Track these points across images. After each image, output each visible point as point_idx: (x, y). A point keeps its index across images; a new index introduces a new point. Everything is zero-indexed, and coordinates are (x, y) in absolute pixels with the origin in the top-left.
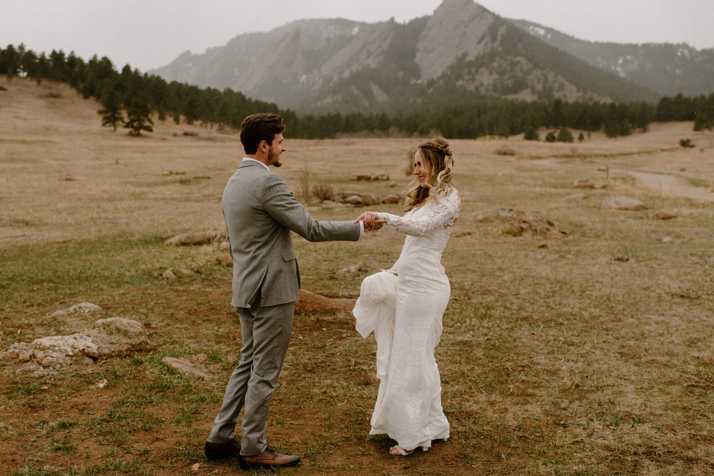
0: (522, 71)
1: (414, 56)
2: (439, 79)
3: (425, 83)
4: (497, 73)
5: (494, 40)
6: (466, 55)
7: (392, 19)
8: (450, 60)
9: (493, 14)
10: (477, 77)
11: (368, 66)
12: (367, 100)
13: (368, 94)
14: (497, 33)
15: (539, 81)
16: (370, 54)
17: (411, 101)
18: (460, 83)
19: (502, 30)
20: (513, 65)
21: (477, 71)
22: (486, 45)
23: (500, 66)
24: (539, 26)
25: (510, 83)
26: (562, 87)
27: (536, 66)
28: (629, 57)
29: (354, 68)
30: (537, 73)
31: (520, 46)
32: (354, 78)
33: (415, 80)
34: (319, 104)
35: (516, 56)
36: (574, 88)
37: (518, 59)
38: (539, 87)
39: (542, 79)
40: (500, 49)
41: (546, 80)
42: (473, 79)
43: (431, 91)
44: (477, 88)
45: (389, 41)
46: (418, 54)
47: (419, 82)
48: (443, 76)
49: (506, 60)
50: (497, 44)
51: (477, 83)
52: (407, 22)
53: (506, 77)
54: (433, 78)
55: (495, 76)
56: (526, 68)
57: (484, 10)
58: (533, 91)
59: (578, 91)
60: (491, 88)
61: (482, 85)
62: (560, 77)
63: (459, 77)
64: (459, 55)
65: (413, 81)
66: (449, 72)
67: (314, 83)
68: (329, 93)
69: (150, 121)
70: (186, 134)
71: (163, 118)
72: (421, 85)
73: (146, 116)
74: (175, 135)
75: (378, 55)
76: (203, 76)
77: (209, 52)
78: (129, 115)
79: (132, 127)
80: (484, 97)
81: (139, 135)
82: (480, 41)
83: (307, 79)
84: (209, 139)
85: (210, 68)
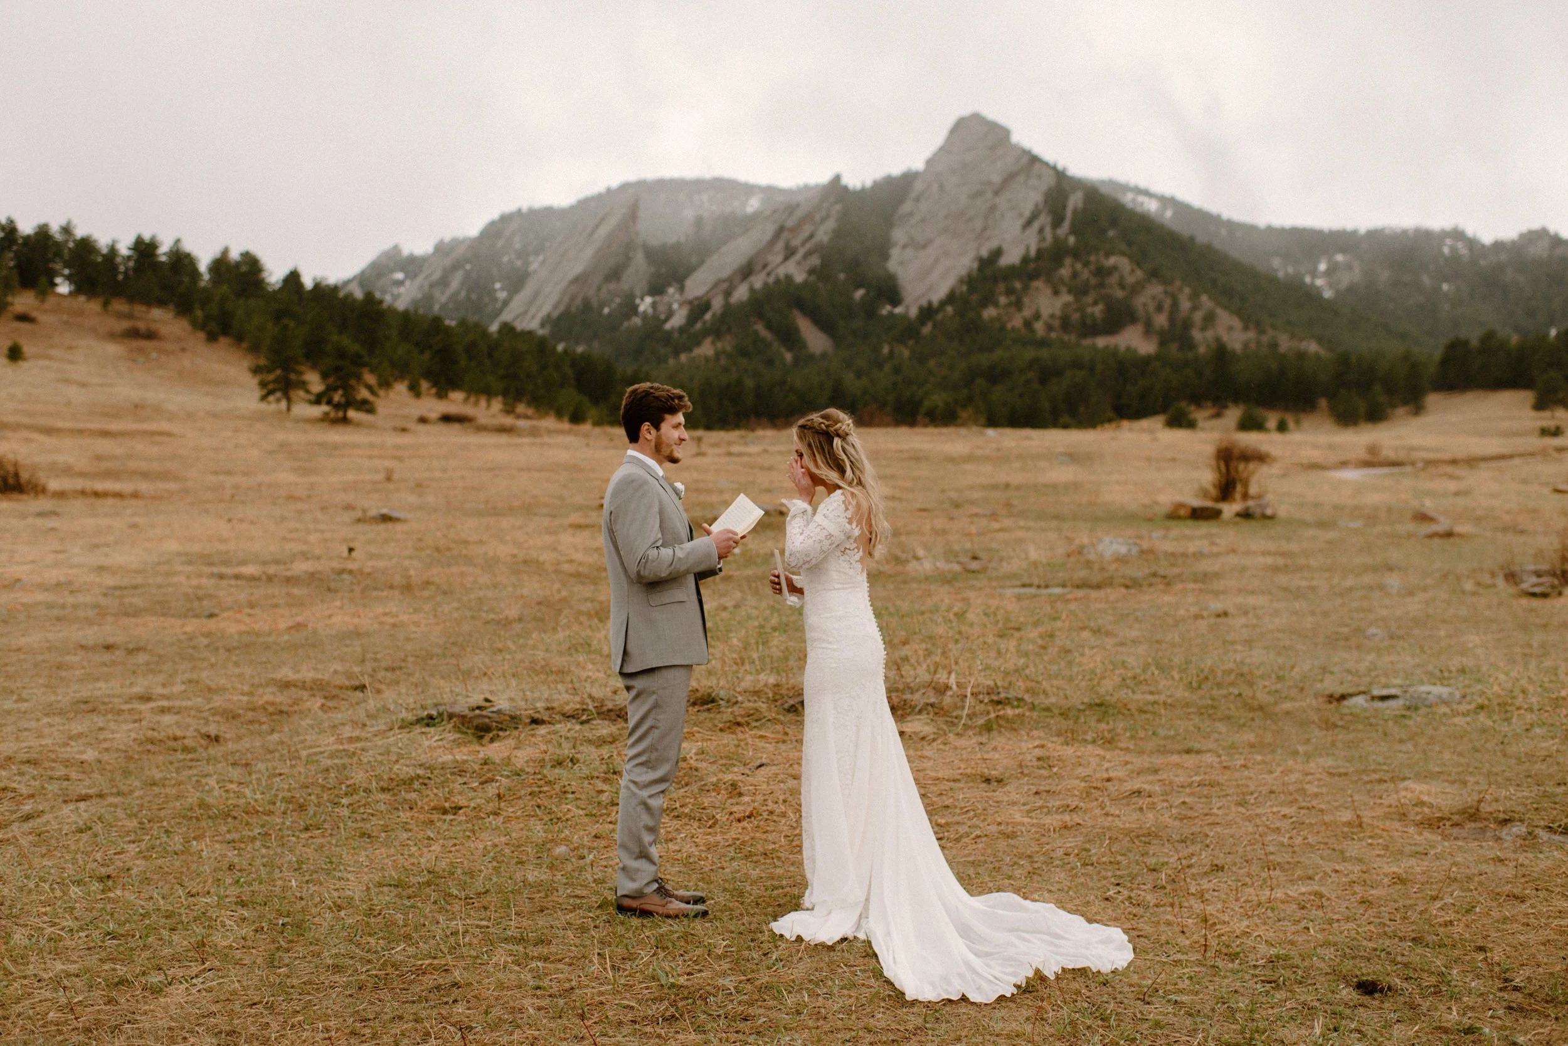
0: (1122, 286)
1: (886, 257)
2: (943, 304)
3: (913, 312)
4: (1069, 292)
5: (1057, 222)
6: (997, 253)
7: (837, 179)
8: (964, 263)
9: (1054, 168)
10: (1026, 300)
11: (789, 278)
12: (790, 349)
13: (790, 338)
14: (1064, 207)
15: (1159, 308)
16: (790, 253)
17: (886, 350)
18: (989, 313)
19: (1075, 201)
20: (1102, 273)
21: (1026, 288)
22: (1041, 231)
23: (1075, 275)
24: (1147, 193)
25: (1098, 310)
26: (1210, 319)
27: (1154, 274)
28: (1339, 258)
29: (758, 281)
30: (1155, 289)
31: (1111, 233)
32: (758, 305)
33: (888, 308)
34: (683, 357)
35: (1107, 255)
36: (1237, 323)
37: (1112, 261)
38: (1161, 320)
39: (1168, 303)
40: (1072, 240)
41: (1175, 304)
42: (1018, 305)
43: (927, 330)
44: (1028, 324)
45: (831, 224)
46: (895, 252)
47: (898, 310)
48: (951, 298)
49: (1086, 264)
50: (1064, 229)
51: (1027, 313)
52: (868, 183)
53: (1090, 299)
54: (930, 303)
55: (1067, 298)
56: (1130, 280)
57: (1034, 159)
58: (1149, 329)
59: (1246, 328)
60: (1057, 323)
61: (1037, 316)
62: (1204, 298)
63: (988, 300)
64: (984, 253)
65: (886, 310)
66: (964, 288)
67: (670, 314)
68: (706, 333)
69: (369, 388)
70: (447, 419)
71: (386, 384)
72: (904, 317)
73: (359, 378)
74: (423, 420)
75: (807, 255)
76: (429, 298)
77: (441, 249)
78: (324, 376)
79: (329, 402)
80: (1043, 343)
81: (345, 421)
82: (1028, 223)
83: (654, 305)
84: (502, 430)
85: (444, 282)
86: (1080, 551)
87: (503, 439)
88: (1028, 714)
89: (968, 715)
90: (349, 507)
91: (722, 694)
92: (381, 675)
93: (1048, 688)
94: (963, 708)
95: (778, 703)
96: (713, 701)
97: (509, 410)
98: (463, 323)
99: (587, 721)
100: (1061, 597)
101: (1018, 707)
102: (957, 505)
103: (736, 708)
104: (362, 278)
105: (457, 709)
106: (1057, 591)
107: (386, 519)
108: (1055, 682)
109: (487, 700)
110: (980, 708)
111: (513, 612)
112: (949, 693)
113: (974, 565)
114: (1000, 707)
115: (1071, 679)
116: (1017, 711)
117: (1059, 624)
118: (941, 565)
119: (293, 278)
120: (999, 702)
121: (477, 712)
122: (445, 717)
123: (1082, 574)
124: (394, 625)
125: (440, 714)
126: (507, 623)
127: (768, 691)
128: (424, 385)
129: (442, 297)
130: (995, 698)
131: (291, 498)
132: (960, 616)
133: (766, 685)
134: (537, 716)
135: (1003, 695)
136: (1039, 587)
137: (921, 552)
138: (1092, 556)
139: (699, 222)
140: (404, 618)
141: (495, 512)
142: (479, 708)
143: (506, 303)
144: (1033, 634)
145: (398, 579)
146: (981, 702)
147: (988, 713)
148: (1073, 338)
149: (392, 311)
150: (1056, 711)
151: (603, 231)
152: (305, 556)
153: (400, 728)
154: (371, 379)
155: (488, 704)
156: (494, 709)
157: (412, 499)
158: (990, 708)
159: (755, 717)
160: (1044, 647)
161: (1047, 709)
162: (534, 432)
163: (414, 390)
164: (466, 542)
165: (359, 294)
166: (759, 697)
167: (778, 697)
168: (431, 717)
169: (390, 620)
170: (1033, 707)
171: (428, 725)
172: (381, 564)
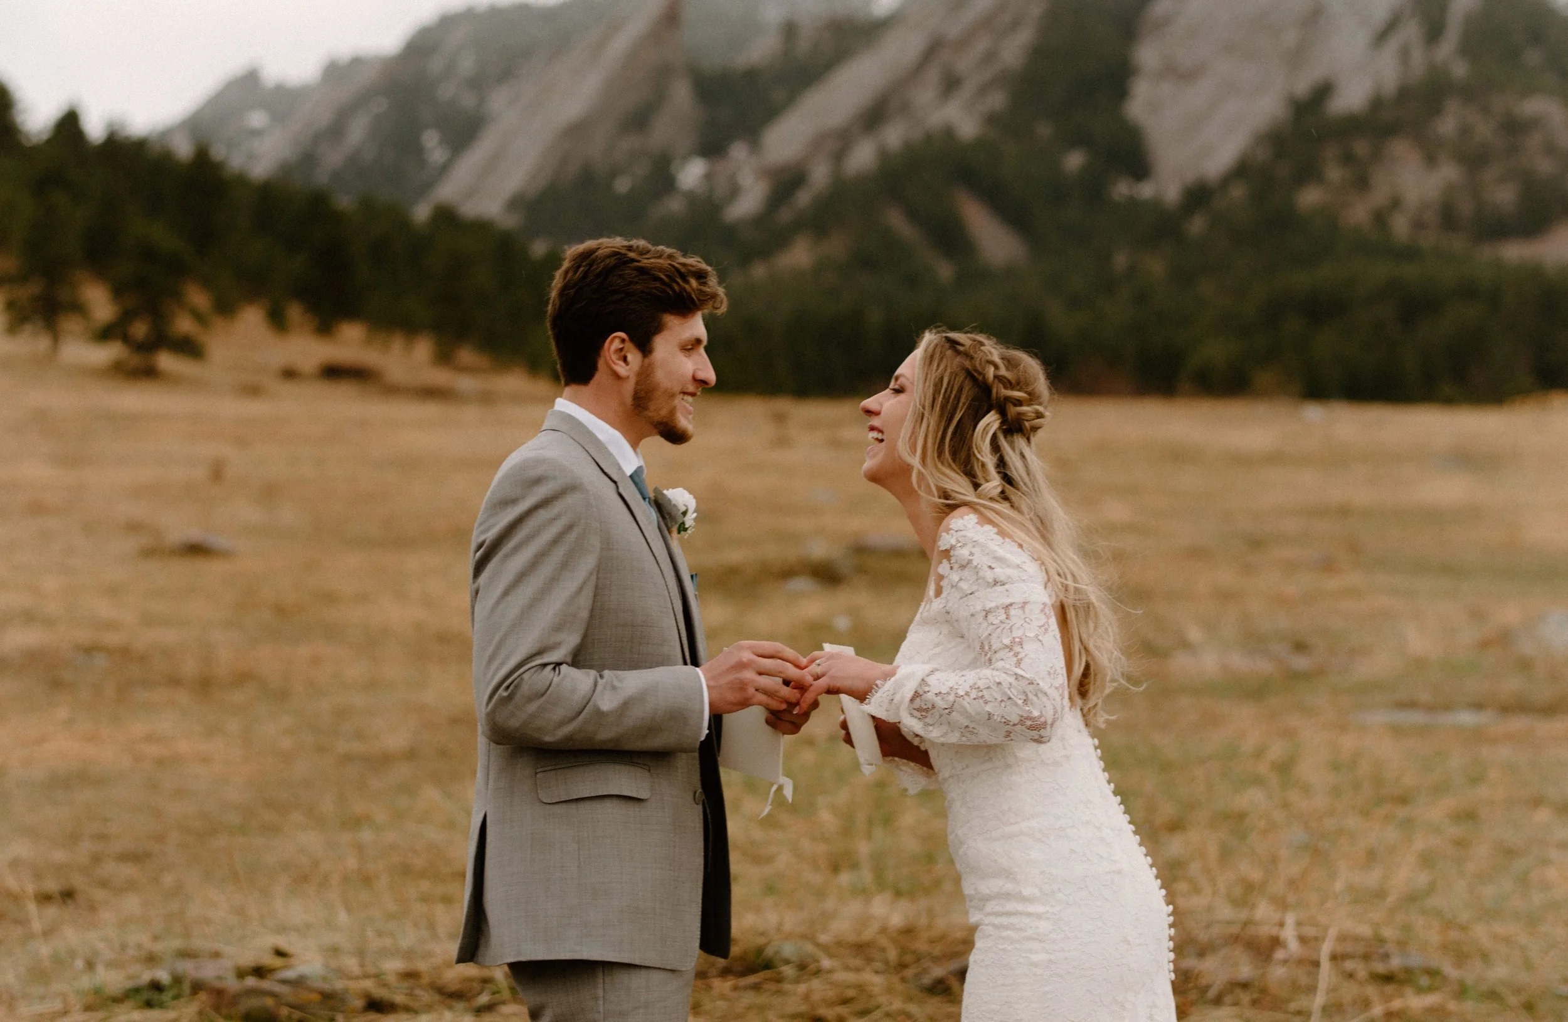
0: (1551, 152)
2: (1226, 179)
3: (1172, 194)
4: (1455, 161)
5: (1433, 35)
6: (1325, 91)
8: (1262, 109)
11: (948, 133)
12: (949, 258)
13: (949, 239)
16: (951, 84)
17: (1121, 261)
18: (1310, 197)
20: (1513, 127)
21: (1376, 153)
22: (1404, 52)
23: (1465, 131)
29: (894, 135)
31: (1534, 56)
32: (896, 177)
33: (1125, 185)
34: (758, 270)
35: (1525, 94)
37: (1532, 106)
40: (1460, 67)
42: (1362, 183)
43: (1197, 226)
44: (1380, 218)
45: (1026, 36)
48: (1241, 170)
49: (1485, 112)
50: (1447, 48)
51: (1379, 196)
53: (1491, 175)
54: (1202, 178)
55: (1449, 173)
60: (1432, 217)
61: (1396, 203)
63: (1308, 173)
64: (1301, 91)
65: (1122, 189)
66: (1267, 151)
67: (735, 191)
68: (798, 226)
69: (199, 317)
70: (333, 372)
71: (225, 308)
72: (1156, 205)
73: (177, 296)
74: (290, 374)
75: (984, 90)
76: (308, 159)
77: (335, 72)
78: (118, 292)
79: (126, 339)
80: (1409, 253)
81: (149, 373)
82: (1383, 35)
83: (708, 176)
84: (431, 393)
85: (336, 130)
86: (1504, 638)
87: (431, 410)
88: (1452, 1006)
89: (1324, 1009)
90: (134, 527)
91: (789, 950)
92: (110, 869)
93: (1486, 942)
94: (1312, 989)
95: (909, 973)
96: (768, 965)
97: (444, 358)
98: (367, 205)
99: (489, 1008)
100: (1478, 736)
101: (1430, 989)
102: (1256, 543)
103: (816, 984)
104: (194, 124)
105: (208, 971)
106: (1467, 718)
107: (196, 550)
108: (1499, 928)
109: (280, 953)
110: (1349, 991)
111: (396, 740)
112: (1280, 954)
113: (1300, 663)
114: (1389, 989)
115: (1532, 921)
116: (1431, 1000)
117: (1483, 791)
118: (1240, 662)
119: (69, 123)
120: (1388, 978)
121: (251, 981)
122: (186, 988)
123: (1512, 685)
124: (160, 762)
125: (177, 980)
126: (383, 761)
127: (884, 942)
128: (295, 312)
129: (332, 158)
130: (1380, 968)
131: (37, 509)
132: (1284, 768)
133: (883, 930)
134: (380, 993)
135: (1396, 963)
136: (1431, 708)
137: (1194, 634)
138: (1527, 647)
139: (790, 30)
140: (183, 747)
141: (401, 542)
142: (259, 972)
143: (445, 169)
144: (1436, 811)
145: (190, 667)
146: (1351, 976)
147: (1366, 1004)
148: (1457, 243)
149: (241, 180)
150: (1513, 1000)
151: (620, 44)
152: (29, 617)
153: (88, 1008)
154: (198, 298)
155: (277, 962)
156: (290, 974)
157: (249, 513)
158: (1371, 991)
159: (859, 1006)
160: (1460, 843)
161: (1493, 995)
162: (487, 399)
163: (277, 320)
164: (330, 598)
165: (183, 149)
166: (869, 960)
167: (908, 958)
168: (156, 986)
169: (152, 750)
170: (1462, 992)
171: (149, 1004)
172: (167, 636)
